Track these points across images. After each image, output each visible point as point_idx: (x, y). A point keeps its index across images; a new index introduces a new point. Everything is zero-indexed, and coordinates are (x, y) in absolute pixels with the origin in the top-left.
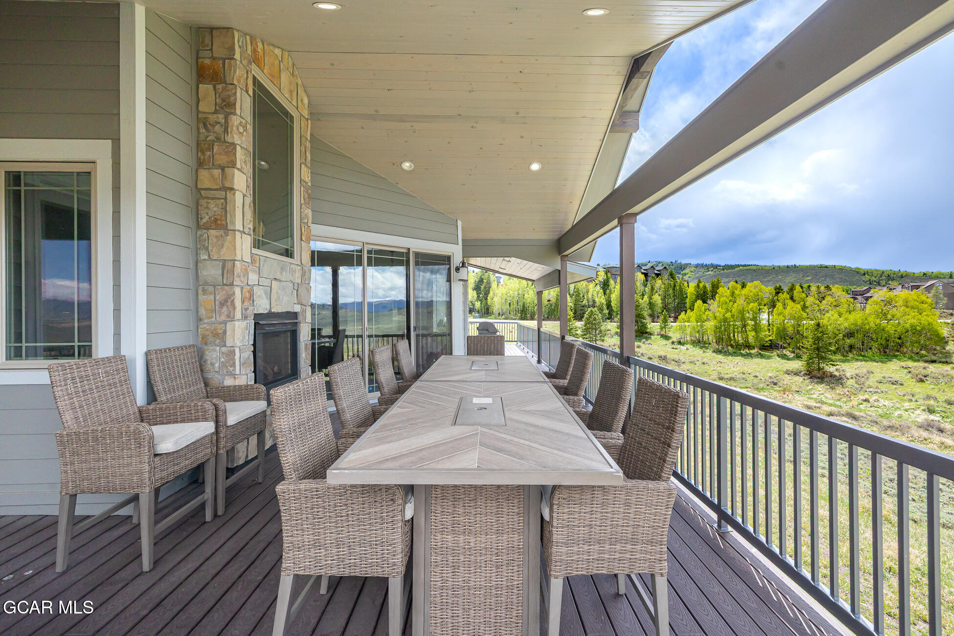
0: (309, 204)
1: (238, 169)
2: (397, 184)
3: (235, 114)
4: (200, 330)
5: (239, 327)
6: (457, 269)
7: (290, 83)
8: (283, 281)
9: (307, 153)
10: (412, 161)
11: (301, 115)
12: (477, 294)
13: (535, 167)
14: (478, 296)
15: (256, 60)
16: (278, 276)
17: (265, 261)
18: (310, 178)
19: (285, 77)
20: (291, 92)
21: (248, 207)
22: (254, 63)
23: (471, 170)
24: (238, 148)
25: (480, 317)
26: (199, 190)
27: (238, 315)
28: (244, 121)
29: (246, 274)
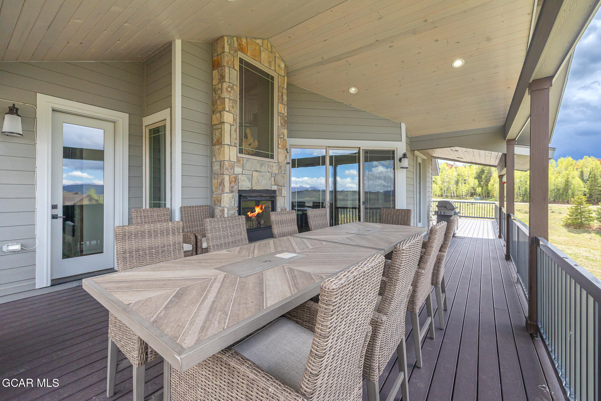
0: (285, 126)
1: (227, 111)
2: (351, 104)
3: (225, 82)
4: (213, 198)
5: (227, 197)
6: (400, 160)
7: (269, 57)
8: (262, 172)
9: (284, 96)
10: (355, 86)
11: (279, 74)
12: (479, 182)
13: (458, 63)
14: (480, 184)
15: (241, 48)
16: (258, 169)
17: (247, 161)
18: (286, 111)
19: (264, 55)
20: (270, 63)
21: (234, 131)
22: (239, 51)
23: (400, 81)
24: (227, 100)
25: (481, 200)
26: (212, 126)
27: (227, 189)
28: (231, 85)
29: (233, 167)
